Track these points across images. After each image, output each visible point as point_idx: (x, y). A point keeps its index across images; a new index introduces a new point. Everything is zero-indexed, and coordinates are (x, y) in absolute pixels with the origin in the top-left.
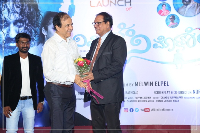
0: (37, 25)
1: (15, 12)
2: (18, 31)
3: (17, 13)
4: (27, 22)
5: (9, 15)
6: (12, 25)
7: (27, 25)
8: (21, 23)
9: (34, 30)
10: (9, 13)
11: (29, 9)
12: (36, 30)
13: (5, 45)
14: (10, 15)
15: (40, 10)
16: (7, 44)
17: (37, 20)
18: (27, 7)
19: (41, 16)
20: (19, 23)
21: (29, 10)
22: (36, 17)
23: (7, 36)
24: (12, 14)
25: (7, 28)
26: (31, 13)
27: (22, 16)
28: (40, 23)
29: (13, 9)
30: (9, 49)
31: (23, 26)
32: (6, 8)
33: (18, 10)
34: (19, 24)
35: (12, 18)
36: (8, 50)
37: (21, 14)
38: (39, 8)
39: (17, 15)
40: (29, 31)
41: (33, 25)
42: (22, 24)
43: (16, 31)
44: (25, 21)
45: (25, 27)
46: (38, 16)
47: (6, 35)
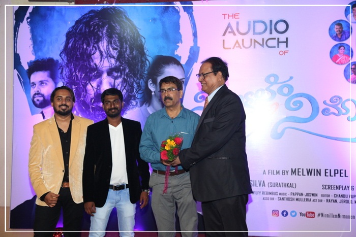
0: (141, 75)
1: (110, 56)
2: (113, 84)
3: (114, 57)
4: (127, 71)
5: (101, 61)
6: (105, 75)
7: (127, 75)
8: (117, 72)
9: (136, 83)
10: (101, 58)
11: (131, 52)
12: (139, 83)
13: (94, 104)
14: (103, 60)
15: (147, 53)
16: (96, 103)
17: (142, 67)
18: (128, 49)
19: (147, 62)
20: (116, 72)
21: (130, 54)
22: (140, 64)
23: (97, 91)
24: (106, 59)
25: (98, 80)
26: (134, 58)
27: (120, 62)
28: (146, 72)
29: (107, 51)
30: (99, 110)
31: (120, 76)
32: (97, 50)
33: (115, 53)
34: (116, 74)
35: (106, 64)
36: (97, 113)
37: (118, 59)
38: (145, 51)
39: (113, 61)
40: (129, 84)
41: (135, 75)
42: (119, 74)
43: (110, 84)
44: (124, 70)
45: (124, 78)
46: (143, 63)
47: (95, 90)
